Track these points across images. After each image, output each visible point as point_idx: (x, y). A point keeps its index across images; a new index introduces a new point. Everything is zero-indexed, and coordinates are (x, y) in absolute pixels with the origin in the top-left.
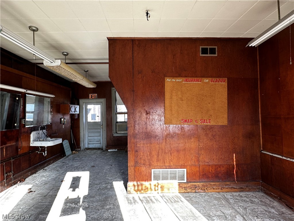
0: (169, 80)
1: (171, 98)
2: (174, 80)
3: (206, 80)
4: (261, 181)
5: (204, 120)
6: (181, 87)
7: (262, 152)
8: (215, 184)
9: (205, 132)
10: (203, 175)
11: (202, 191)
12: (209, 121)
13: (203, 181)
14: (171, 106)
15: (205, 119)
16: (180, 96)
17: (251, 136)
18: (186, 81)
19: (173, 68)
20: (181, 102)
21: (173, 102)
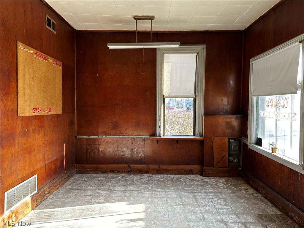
0: (22, 48)
1: (24, 76)
2: (27, 50)
3: (51, 60)
4: (76, 164)
5: (49, 109)
6: (33, 62)
7: (77, 137)
8: (56, 182)
9: (49, 124)
10: (48, 175)
11: (48, 195)
12: (52, 110)
13: (48, 182)
14: (24, 88)
15: (50, 107)
16: (32, 75)
17: (71, 124)
18: (37, 54)
19: (25, 31)
20: (33, 83)
21: (26, 82)
